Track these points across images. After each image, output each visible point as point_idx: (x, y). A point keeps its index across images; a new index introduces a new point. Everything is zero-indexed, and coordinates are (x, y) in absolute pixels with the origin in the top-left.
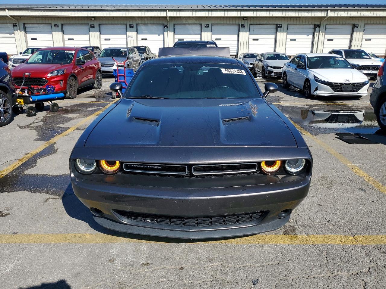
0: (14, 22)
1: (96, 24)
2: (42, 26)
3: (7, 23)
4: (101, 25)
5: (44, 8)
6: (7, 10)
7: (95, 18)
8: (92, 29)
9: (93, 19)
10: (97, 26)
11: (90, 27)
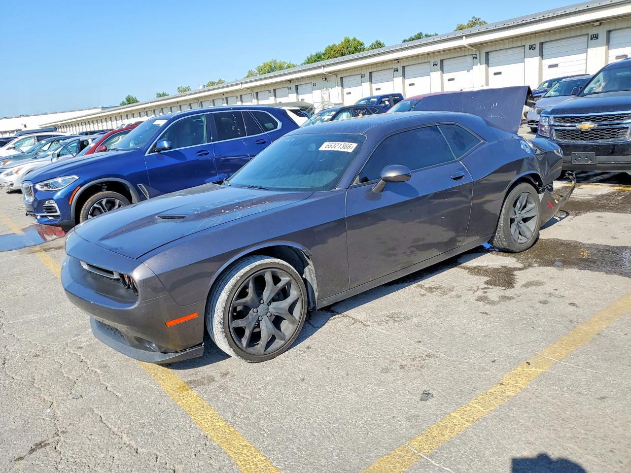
0: (474, 53)
1: (602, 32)
2: (510, 52)
3: (465, 56)
4: (611, 32)
5: (524, 22)
6: (464, 37)
7: (600, 22)
8: (594, 41)
9: (598, 23)
10: (603, 36)
11: (590, 39)
